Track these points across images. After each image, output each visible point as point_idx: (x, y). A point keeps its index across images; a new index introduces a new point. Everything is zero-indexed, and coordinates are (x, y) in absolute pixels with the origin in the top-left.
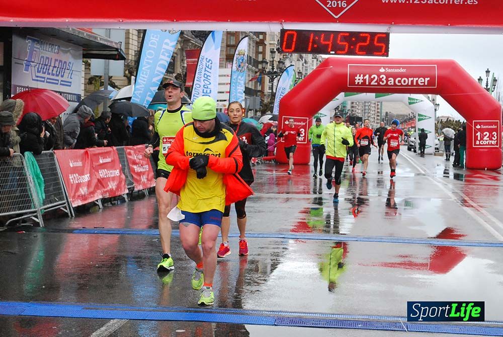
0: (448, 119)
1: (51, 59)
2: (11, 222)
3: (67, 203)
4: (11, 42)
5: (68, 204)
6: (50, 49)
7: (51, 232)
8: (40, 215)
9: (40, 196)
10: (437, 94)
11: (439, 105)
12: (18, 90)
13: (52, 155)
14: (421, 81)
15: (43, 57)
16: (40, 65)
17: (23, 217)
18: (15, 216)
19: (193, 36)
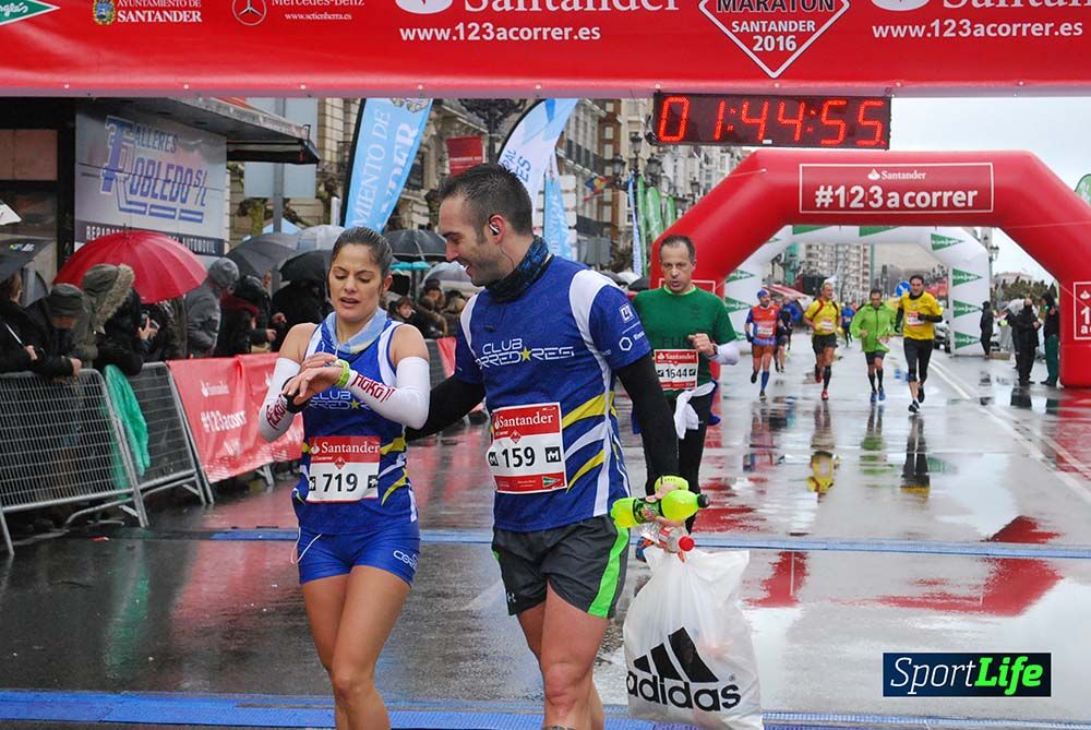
0: (1018, 278)
1: (160, 163)
2: (77, 518)
3: (196, 475)
4: (74, 128)
5: (200, 476)
6: (157, 142)
7: (165, 538)
8: (139, 501)
9: (139, 460)
10: (995, 226)
11: (997, 248)
12: (91, 234)
13: (161, 372)
14: (958, 197)
15: (142, 160)
16: (137, 177)
17: (103, 506)
18: (87, 504)
19: (464, 108)
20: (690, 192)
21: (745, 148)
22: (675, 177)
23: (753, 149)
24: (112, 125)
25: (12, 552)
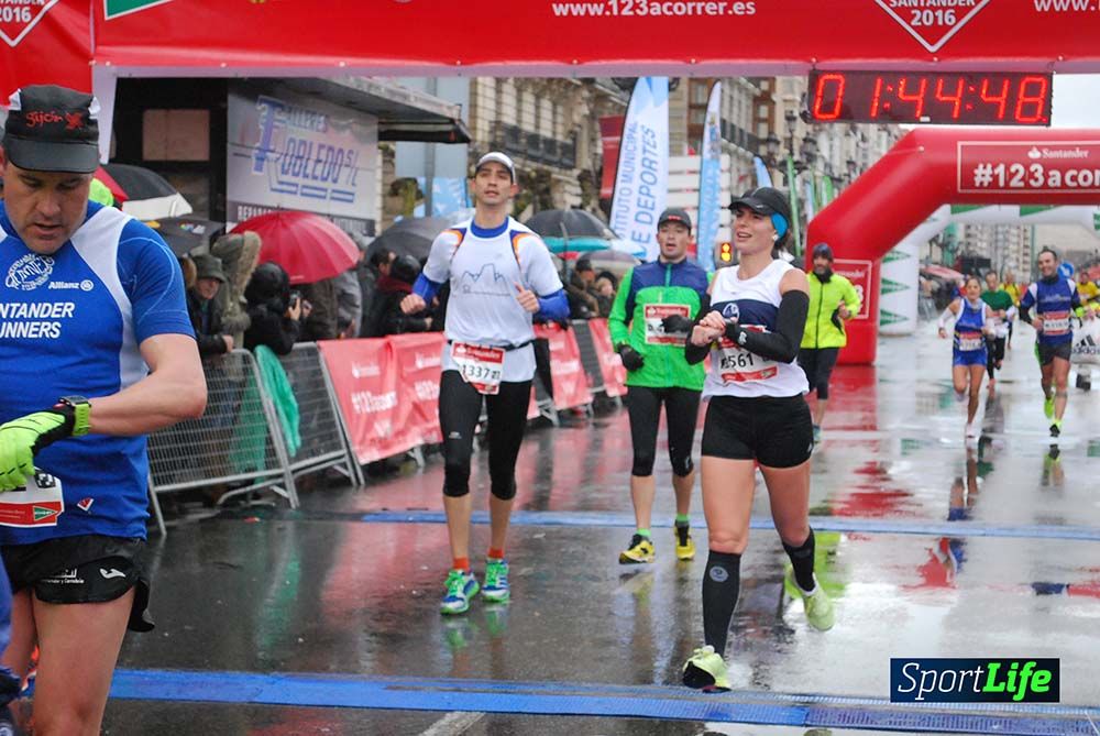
1: (311, 144)
2: (229, 499)
3: (347, 456)
4: (225, 110)
5: (351, 457)
6: (308, 123)
7: (316, 519)
8: (290, 481)
9: (290, 442)
12: (244, 215)
13: (313, 352)
15: (292, 140)
16: (288, 158)
17: (255, 488)
18: (239, 484)
19: (617, 87)
20: (846, 171)
21: (903, 126)
22: (831, 157)
23: (910, 127)
24: (263, 105)
25: (164, 532)
